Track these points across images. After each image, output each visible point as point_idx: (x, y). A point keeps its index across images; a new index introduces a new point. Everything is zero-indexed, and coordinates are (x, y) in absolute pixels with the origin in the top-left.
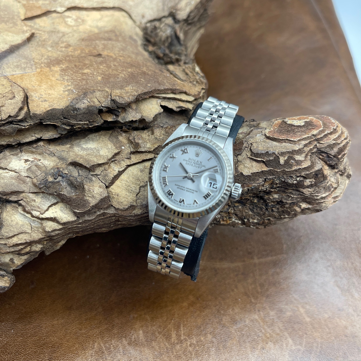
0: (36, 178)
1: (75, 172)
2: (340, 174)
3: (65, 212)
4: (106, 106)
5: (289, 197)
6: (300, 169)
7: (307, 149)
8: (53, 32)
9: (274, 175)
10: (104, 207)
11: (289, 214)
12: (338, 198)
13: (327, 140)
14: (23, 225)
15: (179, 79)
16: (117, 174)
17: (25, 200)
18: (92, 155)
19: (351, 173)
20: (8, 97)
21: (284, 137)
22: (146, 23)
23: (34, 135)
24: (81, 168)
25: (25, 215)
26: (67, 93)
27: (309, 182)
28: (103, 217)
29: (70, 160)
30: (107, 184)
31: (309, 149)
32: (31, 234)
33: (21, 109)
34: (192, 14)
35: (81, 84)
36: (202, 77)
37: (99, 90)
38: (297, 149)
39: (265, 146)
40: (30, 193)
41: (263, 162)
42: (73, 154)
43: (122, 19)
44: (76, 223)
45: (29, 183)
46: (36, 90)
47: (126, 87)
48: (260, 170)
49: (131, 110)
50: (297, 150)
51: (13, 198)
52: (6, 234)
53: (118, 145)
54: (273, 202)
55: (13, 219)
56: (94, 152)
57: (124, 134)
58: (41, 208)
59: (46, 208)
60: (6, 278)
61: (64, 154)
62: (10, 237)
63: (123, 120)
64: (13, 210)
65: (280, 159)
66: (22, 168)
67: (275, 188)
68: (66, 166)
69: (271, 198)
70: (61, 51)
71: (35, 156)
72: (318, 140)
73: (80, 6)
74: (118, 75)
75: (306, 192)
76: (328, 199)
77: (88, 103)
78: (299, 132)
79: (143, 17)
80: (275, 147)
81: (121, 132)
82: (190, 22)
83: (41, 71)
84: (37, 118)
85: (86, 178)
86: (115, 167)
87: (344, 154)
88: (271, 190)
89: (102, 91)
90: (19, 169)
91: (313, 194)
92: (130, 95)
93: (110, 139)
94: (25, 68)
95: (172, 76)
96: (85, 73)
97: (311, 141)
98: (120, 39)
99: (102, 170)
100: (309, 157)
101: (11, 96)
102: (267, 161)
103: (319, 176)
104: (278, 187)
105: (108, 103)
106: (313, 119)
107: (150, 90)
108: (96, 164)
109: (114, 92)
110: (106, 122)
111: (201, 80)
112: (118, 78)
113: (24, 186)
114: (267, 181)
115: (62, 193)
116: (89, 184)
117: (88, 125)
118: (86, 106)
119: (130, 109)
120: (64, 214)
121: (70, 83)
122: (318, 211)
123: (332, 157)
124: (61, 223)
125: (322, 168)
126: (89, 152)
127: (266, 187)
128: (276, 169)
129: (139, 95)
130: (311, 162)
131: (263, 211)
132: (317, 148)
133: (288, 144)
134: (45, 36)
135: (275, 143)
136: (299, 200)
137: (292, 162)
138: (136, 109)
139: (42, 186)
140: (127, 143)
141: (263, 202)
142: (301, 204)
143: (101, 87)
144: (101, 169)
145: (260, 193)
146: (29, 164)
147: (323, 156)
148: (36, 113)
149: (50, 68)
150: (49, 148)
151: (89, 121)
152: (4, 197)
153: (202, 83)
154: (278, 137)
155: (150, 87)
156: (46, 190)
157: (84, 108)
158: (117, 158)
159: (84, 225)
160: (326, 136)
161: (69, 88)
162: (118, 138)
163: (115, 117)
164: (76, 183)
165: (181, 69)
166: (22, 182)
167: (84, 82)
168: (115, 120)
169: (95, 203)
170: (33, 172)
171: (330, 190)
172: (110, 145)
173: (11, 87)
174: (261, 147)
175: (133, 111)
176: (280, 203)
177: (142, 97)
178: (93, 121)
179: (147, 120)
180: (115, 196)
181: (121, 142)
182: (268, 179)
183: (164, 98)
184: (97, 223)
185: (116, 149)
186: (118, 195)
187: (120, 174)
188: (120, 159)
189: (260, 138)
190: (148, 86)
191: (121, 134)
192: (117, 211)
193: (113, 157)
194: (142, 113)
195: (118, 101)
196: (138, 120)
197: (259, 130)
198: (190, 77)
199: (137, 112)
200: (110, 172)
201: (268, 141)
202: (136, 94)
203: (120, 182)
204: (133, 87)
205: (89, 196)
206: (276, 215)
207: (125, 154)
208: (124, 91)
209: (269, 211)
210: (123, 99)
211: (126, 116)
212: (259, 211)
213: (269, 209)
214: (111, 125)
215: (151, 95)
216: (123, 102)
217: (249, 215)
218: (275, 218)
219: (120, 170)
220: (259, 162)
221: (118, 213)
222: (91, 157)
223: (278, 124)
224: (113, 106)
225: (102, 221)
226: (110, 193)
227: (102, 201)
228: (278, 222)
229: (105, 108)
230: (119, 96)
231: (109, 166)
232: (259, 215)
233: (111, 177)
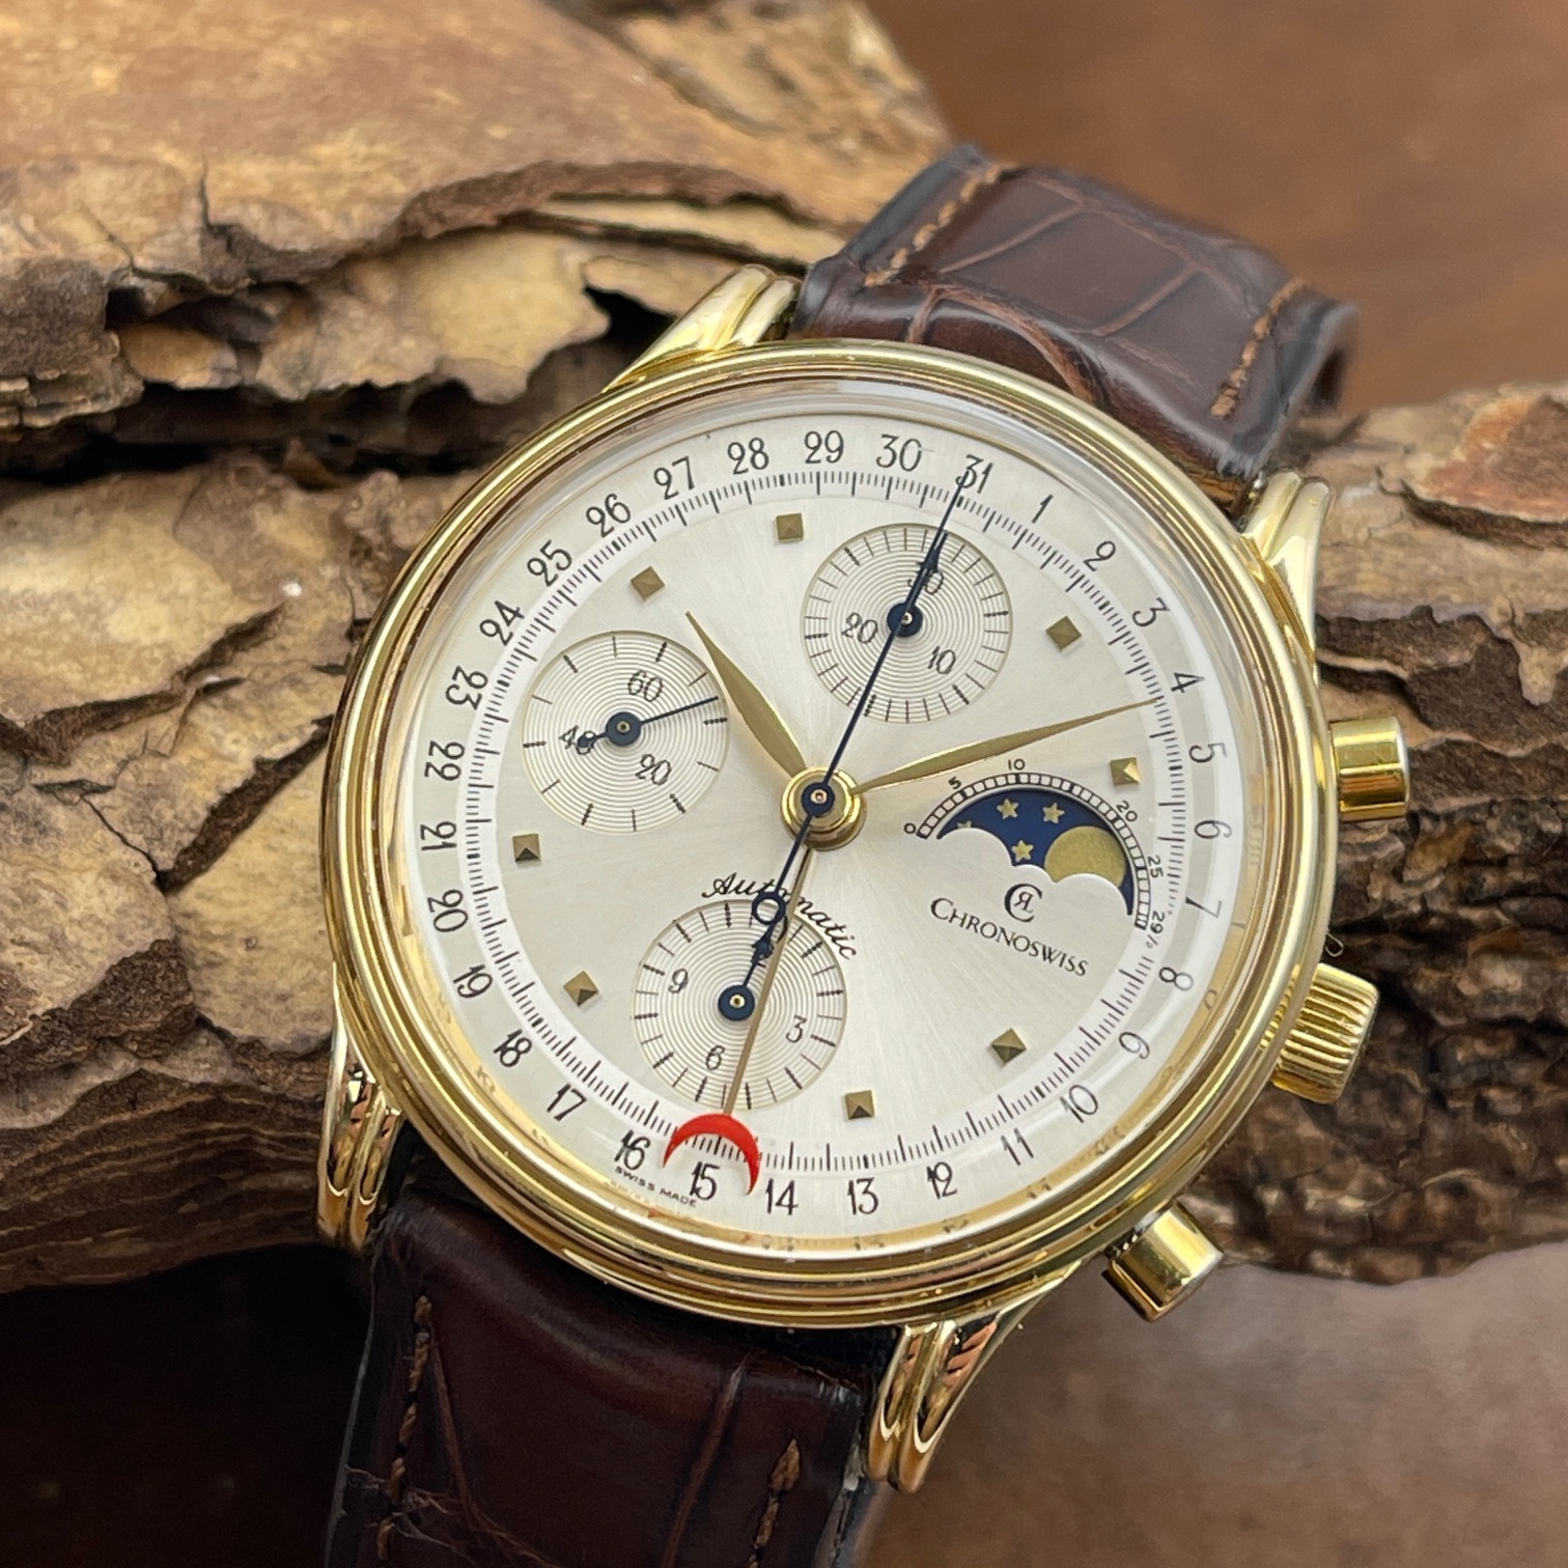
4: (172, 267)
9: (1477, 786)
10: (144, 1026)
15: (727, 114)
16: (248, 787)
18: (48, 644)
21: (1548, 510)
28: (126, 1117)
30: (166, 859)
36: (908, 99)
37: (106, 161)
39: (1402, 574)
41: (1395, 686)
47: (319, 139)
49: (356, 311)
53: (248, 575)
54: (1487, 1028)
56: (56, 624)
57: (295, 498)
63: (295, 380)
65: (1525, 665)
67: (1494, 900)
69: (1467, 988)
74: (254, 54)
77: (27, 246)
80: (1480, 576)
81: (278, 480)
86: (230, 737)
88: (1465, 913)
89: (132, 163)
92: (355, 196)
93: (186, 531)
95: (662, 90)
99: (122, 755)
102: (1424, 676)
104: (1519, 891)
105: (179, 245)
107: (511, 168)
108: (77, 702)
109: (223, 177)
110: (159, 393)
111: (897, 129)
112: (254, 76)
114: (1431, 839)
117: (21, 409)
118: (13, 268)
119: (351, 302)
126: (18, 621)
127: (1418, 884)
128: (1491, 738)
129: (424, 197)
131: (1406, 1118)
135: (1480, 552)
138: (396, 309)
140: (320, 555)
141: (1404, 1039)
143: (118, 139)
144: (120, 743)
145: (1377, 948)
151: (32, 380)
153: (908, 142)
154: (1507, 505)
155: (507, 144)
158: (245, 664)
162: (247, 524)
163: (229, 359)
165: (740, 52)
168: (233, 380)
169: (73, 995)
172: (186, 575)
174: (1372, 576)
175: (373, 319)
176: (1544, 1045)
177: (448, 213)
178: (63, 382)
179: (480, 392)
180: (228, 946)
181: (278, 550)
182: (1435, 818)
183: (616, 237)
184: (78, 1166)
185: (236, 598)
186: (250, 944)
187: (269, 782)
188: (266, 675)
189: (1366, 519)
190: (495, 141)
191: (276, 489)
192: (245, 1061)
193: (216, 656)
194: (437, 338)
195: (265, 238)
196: (412, 392)
197: (1358, 459)
198: (812, 106)
199: (405, 330)
200: (189, 765)
201: (1429, 534)
202: (401, 189)
203: (270, 848)
204: (372, 142)
205: (22, 943)
206: (1509, 1146)
207: (305, 638)
208: (307, 169)
209: (1455, 1114)
210: (296, 223)
211: (320, 351)
212: (1379, 1118)
213: (1452, 1093)
214: (188, 430)
215: (510, 205)
216: (303, 245)
217: (1298, 1149)
218: (1506, 1173)
219: (268, 754)
220: (1362, 688)
221: (251, 1083)
222: (42, 659)
223: (1503, 424)
224: (221, 270)
225: (118, 1156)
226: (191, 925)
227: (129, 974)
228: (1537, 1223)
229: (160, 287)
230: (267, 204)
231: (183, 721)
232: (1378, 1150)
233: (200, 803)
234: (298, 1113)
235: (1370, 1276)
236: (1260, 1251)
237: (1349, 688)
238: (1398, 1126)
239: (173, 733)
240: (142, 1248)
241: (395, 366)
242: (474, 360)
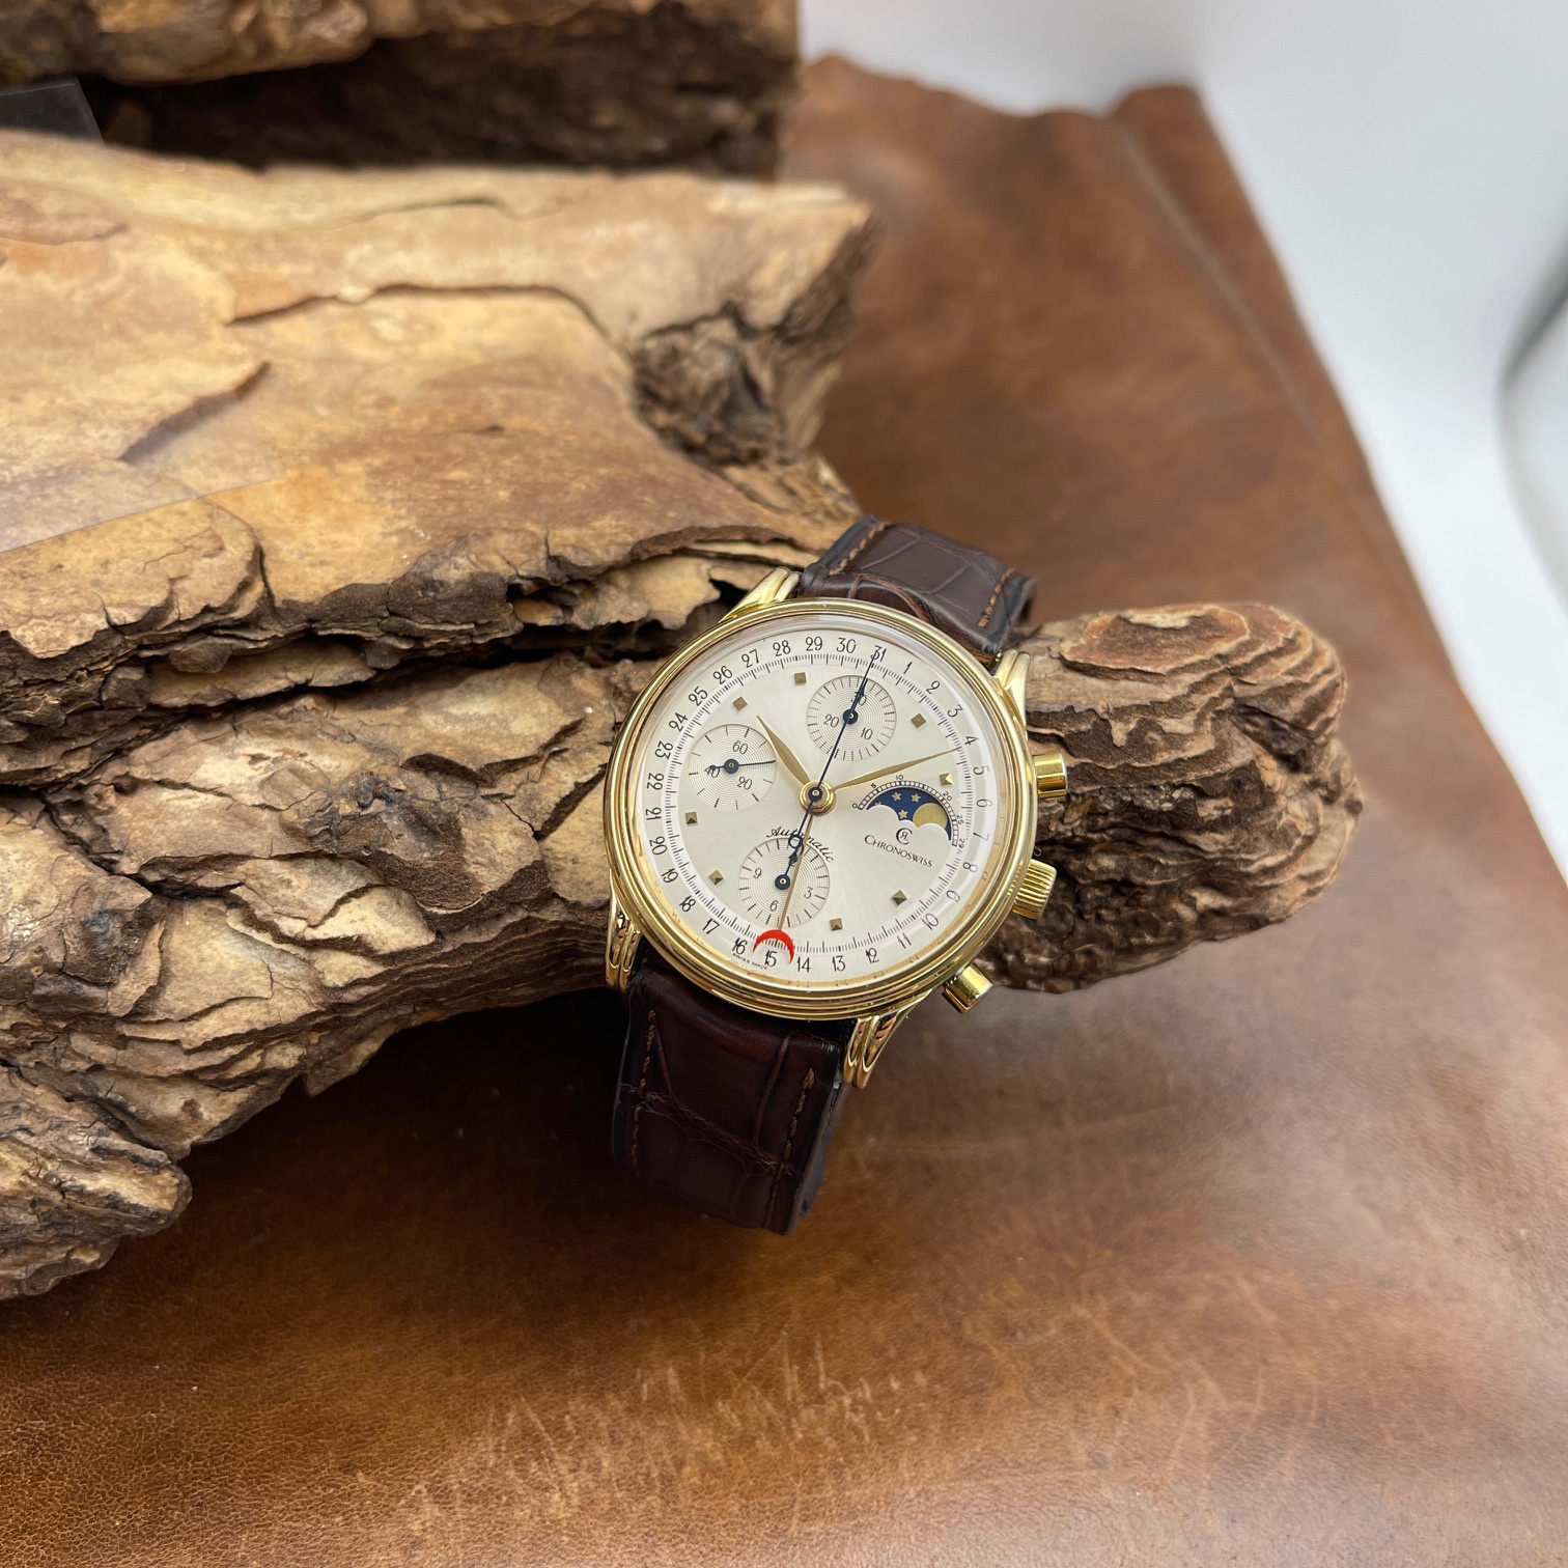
0: (296, 807)
1: (427, 790)
2: (1321, 797)
3: (395, 918)
4: (534, 574)
5: (1154, 863)
6: (1181, 760)
7: (1200, 700)
8: (333, 359)
9: (1095, 782)
10: (530, 897)
11: (1155, 930)
12: (1322, 879)
13: (1266, 672)
14: (240, 973)
15: (767, 505)
16: (572, 794)
17: (251, 882)
18: (485, 736)
19: (1361, 796)
20: (200, 548)
21: (1121, 664)
22: (644, 338)
23: (282, 674)
24: (449, 778)
25: (249, 938)
26: (394, 540)
27: (1216, 808)
28: (523, 936)
29: (409, 752)
30: (538, 826)
31: (1205, 698)
32: (270, 1002)
33: (244, 586)
34: (800, 309)
35: (440, 512)
36: (844, 497)
37: (505, 530)
38: (1167, 697)
39: (1060, 692)
40: (271, 858)
41: (1059, 740)
42: (420, 734)
43: (562, 323)
44: (434, 954)
45: (269, 826)
46: (288, 533)
47: (595, 519)
49: (613, 591)
50: (1168, 703)
51: (211, 880)
52: (182, 1005)
53: (570, 704)
54: (1100, 884)
55: (207, 952)
56: (489, 727)
57: (589, 671)
58: (310, 905)
59: (326, 905)
60: (167, 1175)
61: (388, 736)
62: (196, 1014)
63: (588, 621)
64: (206, 922)
65: (1114, 730)
66: (243, 782)
67: (1103, 830)
68: (396, 769)
69: (1092, 867)
70: (365, 418)
71: (286, 744)
72: (1236, 673)
73: (417, 280)
74: (567, 484)
75: (1207, 844)
76: (1284, 876)
77: (473, 567)
78: (1171, 646)
79: (633, 317)
80: (1093, 693)
81: (582, 664)
82: (792, 333)
83: (302, 476)
84: (297, 615)
85: (467, 806)
87: (1328, 722)
88: (1090, 835)
89: (516, 531)
90: (231, 784)
91: (1231, 852)
92: (611, 542)
93: (543, 687)
94: (245, 468)
95: (740, 495)
96: (453, 482)
97: (1214, 675)
98: (560, 382)
99: (518, 782)
100: (1208, 724)
101: (209, 546)
102: (1071, 735)
103: (1247, 788)
104: (1113, 826)
105: (537, 565)
106: (1216, 611)
107: (677, 530)
108: (498, 760)
109: (555, 536)
110: (530, 629)
111: (840, 510)
112: (567, 493)
113: (250, 838)
114: (1075, 805)
115: (389, 852)
116: (475, 825)
117: (472, 636)
118: (467, 576)
119: (611, 588)
120: (389, 926)
121: (403, 511)
122: (1256, 923)
123: (1287, 727)
124: (382, 953)
125: (1253, 762)
126: (473, 727)
127: (1070, 824)
128: (1100, 761)
129: (640, 543)
130: (1217, 740)
131: (1067, 923)
132: (1235, 698)
133: (1136, 684)
134: (305, 374)
135: (1093, 682)
136: (1185, 875)
137: (1152, 739)
138: (630, 590)
139: (318, 830)
140: (601, 695)
141: (1066, 889)
142: (1195, 894)
143: (510, 521)
144: (517, 777)
145: (1053, 851)
146: (267, 769)
147: (1255, 724)
148: (295, 598)
149: (331, 466)
150: (333, 718)
151: (476, 624)
152: (180, 877)
153: (844, 515)
154: (1104, 662)
155: (674, 519)
156: (332, 846)
157: (458, 582)
159: (458, 964)
160: (1261, 660)
161: (403, 524)
162: (569, 683)
163: (559, 613)
164: (434, 817)
165: (772, 479)
166: (243, 825)
167: (451, 508)
168: (562, 622)
169: (499, 885)
170: (282, 790)
171: (1290, 844)
172: (544, 705)
173: (208, 520)
176: (1125, 890)
177: (651, 549)
178: (489, 624)
179: (666, 625)
181: (582, 694)
182: (1077, 795)
183: (723, 558)
184: (504, 957)
186: (574, 861)
189: (1044, 669)
190: (670, 518)
194: (648, 602)
195: (574, 561)
196: (637, 625)
197: (1040, 644)
198: (804, 501)
201: (1071, 675)
202: (631, 539)
203: (581, 820)
204: (618, 520)
205: (477, 863)
206: (1111, 934)
208: (590, 532)
209: (1087, 921)
210: (587, 555)
211: (598, 608)
213: (1085, 912)
215: (677, 545)
216: (589, 564)
217: (1021, 937)
218: (1110, 946)
222: (483, 742)
223: (1101, 628)
225: (520, 953)
226: (549, 854)
227: (523, 875)
228: (1122, 966)
229: (530, 583)
230: (574, 547)
231: (544, 767)
232: (1054, 936)
234: (597, 933)
235: (1052, 990)
236: (1006, 981)
237: (1039, 741)
240: (533, 991)
241: (630, 615)
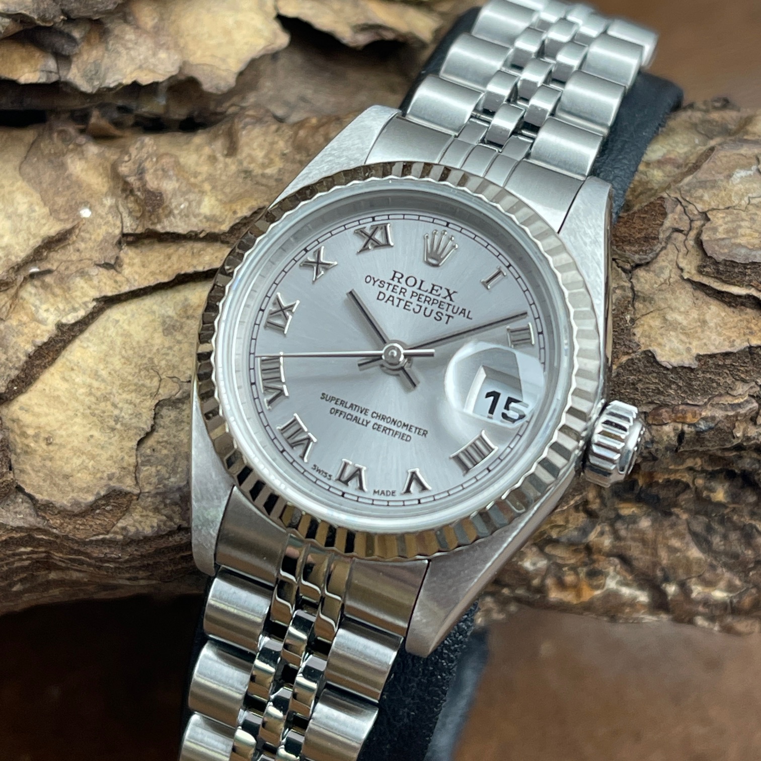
48: (740, 345)
86: (44, 307)
158: (56, 260)
174: (748, 231)
175: (141, 40)
180: (36, 442)
185: (52, 218)
187: (65, 337)
188: (67, 268)
191: (80, 145)
192: (43, 514)
193: (37, 255)
199: (159, 46)
200: (17, 326)
207: (91, 244)
212: (738, 548)
214: (33, 102)
219: (64, 321)
220: (737, 305)
221: (47, 528)
224: (45, 10)
233: (22, 351)
238: (749, 553)
239: (8, 305)
242: (204, 64)
